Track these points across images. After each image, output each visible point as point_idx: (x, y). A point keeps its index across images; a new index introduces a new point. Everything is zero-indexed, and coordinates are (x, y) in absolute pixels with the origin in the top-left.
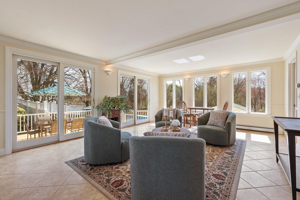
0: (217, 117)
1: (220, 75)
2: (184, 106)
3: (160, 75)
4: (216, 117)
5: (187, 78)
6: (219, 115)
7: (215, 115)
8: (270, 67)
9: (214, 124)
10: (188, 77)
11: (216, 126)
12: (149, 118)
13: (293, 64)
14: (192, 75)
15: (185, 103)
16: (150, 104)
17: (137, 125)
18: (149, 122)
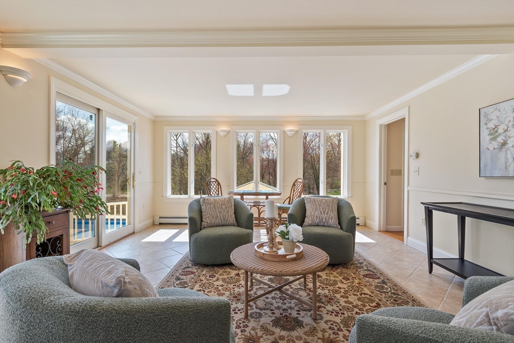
0: (325, 210)
1: (284, 131)
2: (218, 189)
3: (156, 117)
4: (323, 210)
5: (224, 131)
6: (328, 205)
7: (320, 205)
8: (351, 127)
9: (320, 222)
10: (225, 128)
11: (324, 226)
12: (132, 222)
13: (385, 125)
14: (232, 125)
15: (219, 183)
16: (136, 188)
17: (105, 247)
18: (134, 233)
